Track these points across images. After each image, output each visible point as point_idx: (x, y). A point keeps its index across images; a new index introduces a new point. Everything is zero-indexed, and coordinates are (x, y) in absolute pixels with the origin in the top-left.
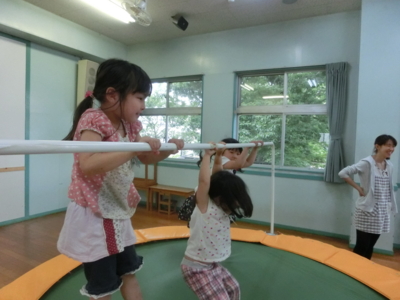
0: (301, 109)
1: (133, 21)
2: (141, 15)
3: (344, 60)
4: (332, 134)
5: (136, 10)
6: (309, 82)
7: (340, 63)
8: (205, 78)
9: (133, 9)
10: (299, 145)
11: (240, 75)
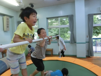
0: (63, 26)
1: (19, 5)
2: (21, 4)
3: (72, 14)
4: (71, 32)
5: (20, 2)
6: (64, 19)
7: (71, 15)
8: (39, 20)
9: (19, 2)
10: (63, 35)
11: (48, 18)
